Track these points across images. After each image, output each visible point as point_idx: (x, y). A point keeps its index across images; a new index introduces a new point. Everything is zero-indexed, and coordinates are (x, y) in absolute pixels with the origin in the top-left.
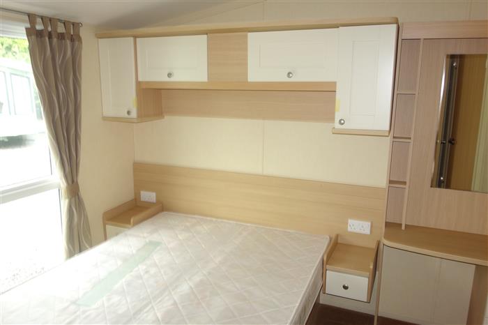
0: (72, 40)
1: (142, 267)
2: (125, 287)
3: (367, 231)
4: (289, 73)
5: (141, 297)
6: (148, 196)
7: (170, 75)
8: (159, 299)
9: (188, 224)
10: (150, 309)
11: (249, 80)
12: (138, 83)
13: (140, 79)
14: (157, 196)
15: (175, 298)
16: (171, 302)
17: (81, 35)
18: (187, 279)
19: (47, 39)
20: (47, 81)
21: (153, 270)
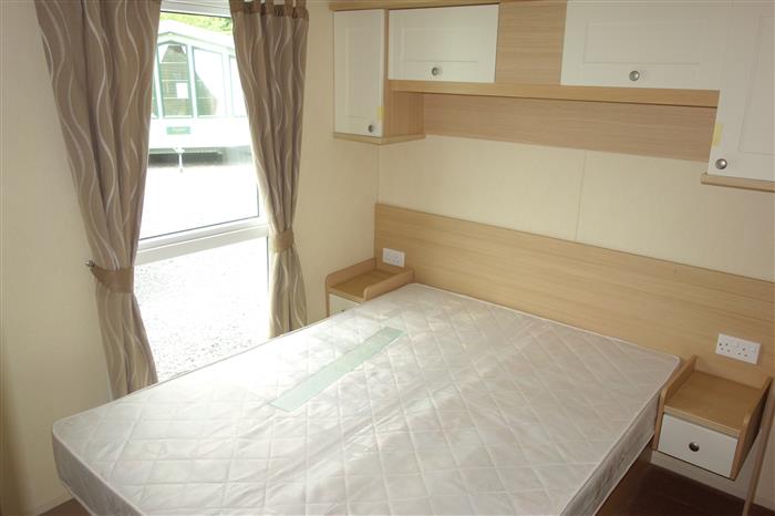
0: (295, 16)
1: (368, 366)
2: (340, 392)
3: (753, 359)
4: (633, 73)
5: (360, 411)
6: (393, 257)
7: (435, 71)
8: (385, 418)
9: (447, 308)
10: (367, 431)
11: (563, 83)
12: (388, 83)
13: (391, 77)
14: (406, 258)
15: (408, 420)
16: (400, 426)
17: (307, 7)
18: (431, 394)
19: (258, 15)
20: (257, 79)
21: (383, 373)
